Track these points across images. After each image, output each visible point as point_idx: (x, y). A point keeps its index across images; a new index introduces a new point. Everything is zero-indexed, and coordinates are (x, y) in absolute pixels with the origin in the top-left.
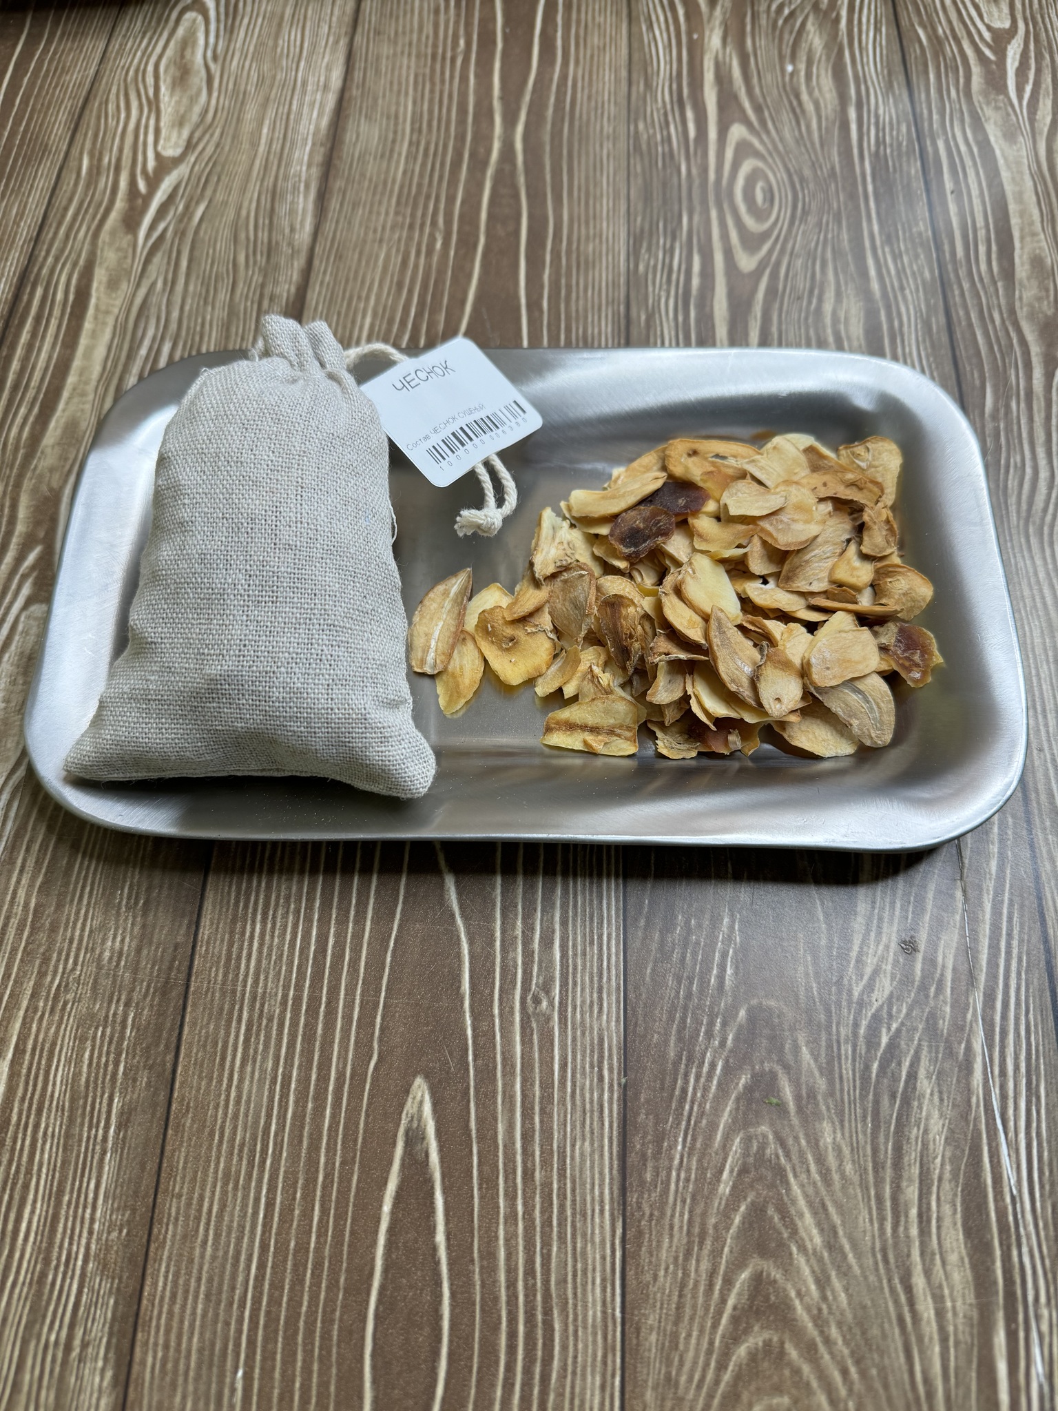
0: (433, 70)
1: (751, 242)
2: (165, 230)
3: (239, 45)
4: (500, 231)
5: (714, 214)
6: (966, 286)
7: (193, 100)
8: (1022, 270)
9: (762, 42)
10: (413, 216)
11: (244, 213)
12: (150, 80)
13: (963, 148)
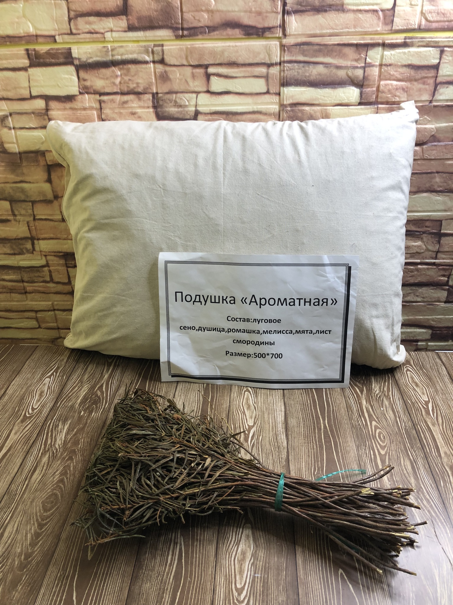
0: (304, 407)
1: (383, 448)
2: (254, 442)
3: (259, 400)
4: (328, 444)
5: (373, 441)
6: (431, 458)
7: (253, 412)
8: (443, 455)
9: (375, 403)
10: (308, 440)
11: (270, 439)
12: (242, 408)
13: (424, 427)
